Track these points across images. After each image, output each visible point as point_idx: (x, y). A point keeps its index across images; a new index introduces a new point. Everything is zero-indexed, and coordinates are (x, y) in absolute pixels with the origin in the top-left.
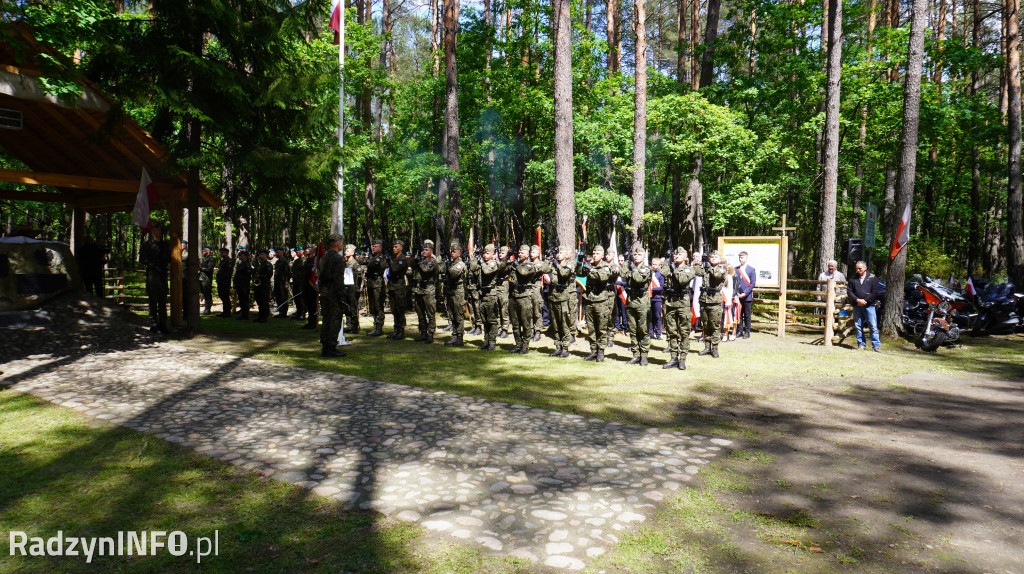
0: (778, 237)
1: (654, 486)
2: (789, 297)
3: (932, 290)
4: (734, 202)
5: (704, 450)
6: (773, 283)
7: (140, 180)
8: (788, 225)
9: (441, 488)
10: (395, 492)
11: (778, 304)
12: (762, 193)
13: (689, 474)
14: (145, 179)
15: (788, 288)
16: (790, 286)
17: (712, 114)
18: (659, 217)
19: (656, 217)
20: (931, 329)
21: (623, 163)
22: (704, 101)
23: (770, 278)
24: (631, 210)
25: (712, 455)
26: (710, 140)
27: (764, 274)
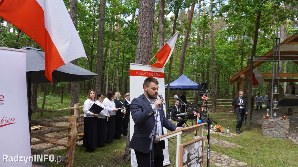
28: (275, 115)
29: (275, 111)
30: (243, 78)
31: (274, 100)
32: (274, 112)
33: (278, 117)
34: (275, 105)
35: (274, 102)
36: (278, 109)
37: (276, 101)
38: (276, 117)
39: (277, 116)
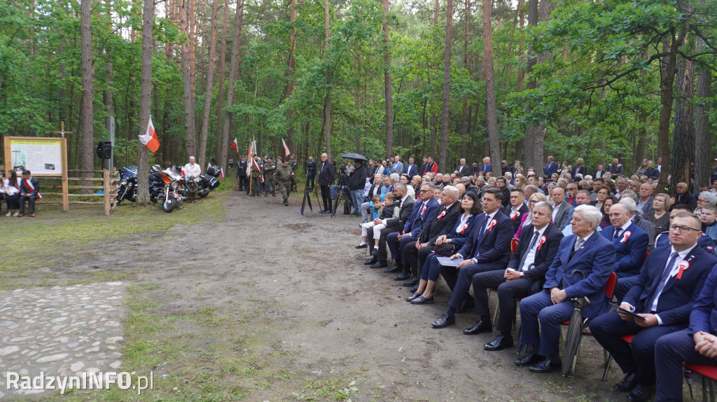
0: (60, 139)
1: (104, 319)
2: (70, 183)
3: (168, 175)
5: (110, 291)
6: (58, 171)
8: (65, 130)
13: (118, 306)
15: (69, 177)
16: (70, 175)
20: (169, 199)
23: (54, 169)
25: (120, 292)
27: (49, 166)
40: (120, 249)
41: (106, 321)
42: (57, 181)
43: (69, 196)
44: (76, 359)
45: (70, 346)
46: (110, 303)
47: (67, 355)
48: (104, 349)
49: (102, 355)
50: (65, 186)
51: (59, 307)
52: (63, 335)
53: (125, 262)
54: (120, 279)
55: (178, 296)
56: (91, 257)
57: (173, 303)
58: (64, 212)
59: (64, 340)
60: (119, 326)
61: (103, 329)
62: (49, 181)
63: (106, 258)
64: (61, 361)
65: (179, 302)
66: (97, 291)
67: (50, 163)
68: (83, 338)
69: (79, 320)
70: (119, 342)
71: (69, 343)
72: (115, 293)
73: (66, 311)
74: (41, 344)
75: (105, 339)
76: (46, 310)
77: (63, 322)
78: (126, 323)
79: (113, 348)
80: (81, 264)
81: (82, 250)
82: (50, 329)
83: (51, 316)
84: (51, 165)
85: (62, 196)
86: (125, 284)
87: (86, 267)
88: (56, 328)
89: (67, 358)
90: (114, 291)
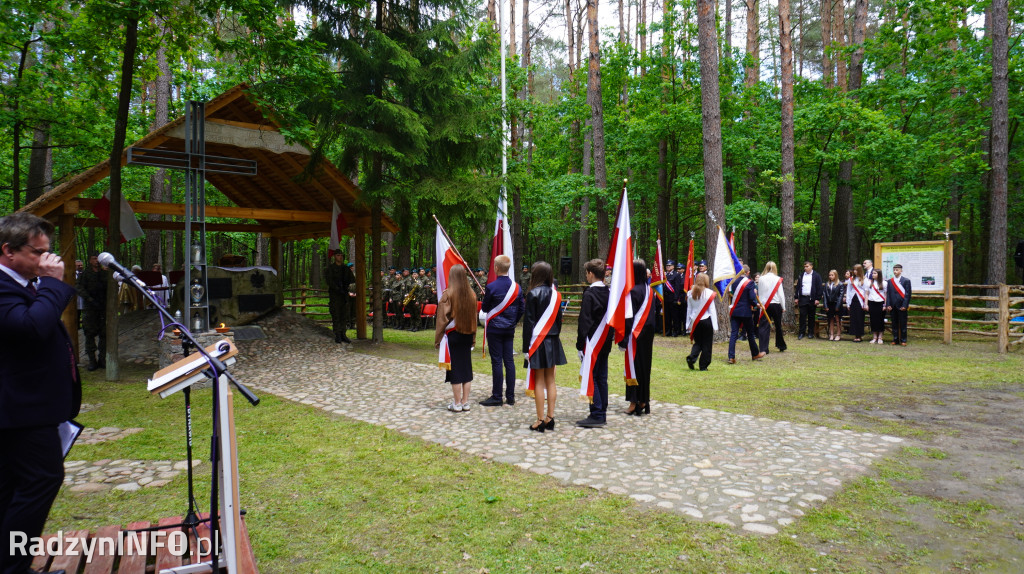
0: (942, 242)
1: (830, 474)
2: (956, 303)
4: (896, 209)
5: (875, 446)
6: (938, 287)
7: (331, 210)
8: (952, 229)
9: (638, 470)
10: (599, 473)
11: (943, 311)
12: (926, 200)
13: (863, 465)
14: (336, 210)
15: (954, 294)
16: (956, 291)
17: (865, 119)
18: (811, 225)
19: (807, 226)
21: (773, 175)
22: (857, 106)
23: (933, 284)
24: (782, 219)
25: (884, 450)
26: (866, 147)
27: (927, 280)
28: (198, 324)
29: (195, 314)
30: (71, 215)
31: (193, 283)
32: (195, 317)
33: (206, 330)
34: (197, 297)
35: (195, 289)
36: (206, 309)
37: (199, 287)
38: (201, 331)
39: (204, 329)
40: (962, 401)
41: (828, 477)
42: (937, 301)
43: (954, 322)
44: (755, 501)
45: (764, 488)
46: (856, 460)
47: (753, 494)
48: (792, 503)
49: (783, 508)
50: (948, 307)
51: (798, 449)
52: (771, 476)
53: (948, 417)
54: (908, 437)
55: (964, 476)
56: (911, 403)
57: (942, 482)
58: (944, 343)
59: (766, 480)
60: (836, 487)
61: (815, 483)
62: (930, 299)
63: (928, 409)
64: (742, 498)
65: (953, 485)
66: (859, 442)
67: (928, 275)
68: (786, 486)
69: (805, 467)
70: (818, 502)
71: (767, 485)
72: (878, 450)
73: (801, 454)
74: (743, 477)
75: (805, 493)
76: (787, 448)
77: (785, 464)
78: (849, 485)
79: (802, 504)
80: (886, 409)
81: (909, 393)
82: (767, 465)
83: (784, 455)
84: (930, 278)
85: (943, 322)
86: (904, 443)
87: (890, 413)
88: (773, 467)
89: (751, 497)
90: (879, 447)
